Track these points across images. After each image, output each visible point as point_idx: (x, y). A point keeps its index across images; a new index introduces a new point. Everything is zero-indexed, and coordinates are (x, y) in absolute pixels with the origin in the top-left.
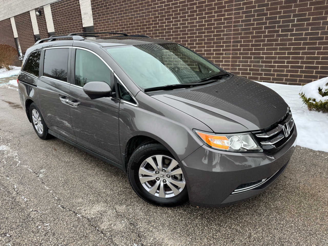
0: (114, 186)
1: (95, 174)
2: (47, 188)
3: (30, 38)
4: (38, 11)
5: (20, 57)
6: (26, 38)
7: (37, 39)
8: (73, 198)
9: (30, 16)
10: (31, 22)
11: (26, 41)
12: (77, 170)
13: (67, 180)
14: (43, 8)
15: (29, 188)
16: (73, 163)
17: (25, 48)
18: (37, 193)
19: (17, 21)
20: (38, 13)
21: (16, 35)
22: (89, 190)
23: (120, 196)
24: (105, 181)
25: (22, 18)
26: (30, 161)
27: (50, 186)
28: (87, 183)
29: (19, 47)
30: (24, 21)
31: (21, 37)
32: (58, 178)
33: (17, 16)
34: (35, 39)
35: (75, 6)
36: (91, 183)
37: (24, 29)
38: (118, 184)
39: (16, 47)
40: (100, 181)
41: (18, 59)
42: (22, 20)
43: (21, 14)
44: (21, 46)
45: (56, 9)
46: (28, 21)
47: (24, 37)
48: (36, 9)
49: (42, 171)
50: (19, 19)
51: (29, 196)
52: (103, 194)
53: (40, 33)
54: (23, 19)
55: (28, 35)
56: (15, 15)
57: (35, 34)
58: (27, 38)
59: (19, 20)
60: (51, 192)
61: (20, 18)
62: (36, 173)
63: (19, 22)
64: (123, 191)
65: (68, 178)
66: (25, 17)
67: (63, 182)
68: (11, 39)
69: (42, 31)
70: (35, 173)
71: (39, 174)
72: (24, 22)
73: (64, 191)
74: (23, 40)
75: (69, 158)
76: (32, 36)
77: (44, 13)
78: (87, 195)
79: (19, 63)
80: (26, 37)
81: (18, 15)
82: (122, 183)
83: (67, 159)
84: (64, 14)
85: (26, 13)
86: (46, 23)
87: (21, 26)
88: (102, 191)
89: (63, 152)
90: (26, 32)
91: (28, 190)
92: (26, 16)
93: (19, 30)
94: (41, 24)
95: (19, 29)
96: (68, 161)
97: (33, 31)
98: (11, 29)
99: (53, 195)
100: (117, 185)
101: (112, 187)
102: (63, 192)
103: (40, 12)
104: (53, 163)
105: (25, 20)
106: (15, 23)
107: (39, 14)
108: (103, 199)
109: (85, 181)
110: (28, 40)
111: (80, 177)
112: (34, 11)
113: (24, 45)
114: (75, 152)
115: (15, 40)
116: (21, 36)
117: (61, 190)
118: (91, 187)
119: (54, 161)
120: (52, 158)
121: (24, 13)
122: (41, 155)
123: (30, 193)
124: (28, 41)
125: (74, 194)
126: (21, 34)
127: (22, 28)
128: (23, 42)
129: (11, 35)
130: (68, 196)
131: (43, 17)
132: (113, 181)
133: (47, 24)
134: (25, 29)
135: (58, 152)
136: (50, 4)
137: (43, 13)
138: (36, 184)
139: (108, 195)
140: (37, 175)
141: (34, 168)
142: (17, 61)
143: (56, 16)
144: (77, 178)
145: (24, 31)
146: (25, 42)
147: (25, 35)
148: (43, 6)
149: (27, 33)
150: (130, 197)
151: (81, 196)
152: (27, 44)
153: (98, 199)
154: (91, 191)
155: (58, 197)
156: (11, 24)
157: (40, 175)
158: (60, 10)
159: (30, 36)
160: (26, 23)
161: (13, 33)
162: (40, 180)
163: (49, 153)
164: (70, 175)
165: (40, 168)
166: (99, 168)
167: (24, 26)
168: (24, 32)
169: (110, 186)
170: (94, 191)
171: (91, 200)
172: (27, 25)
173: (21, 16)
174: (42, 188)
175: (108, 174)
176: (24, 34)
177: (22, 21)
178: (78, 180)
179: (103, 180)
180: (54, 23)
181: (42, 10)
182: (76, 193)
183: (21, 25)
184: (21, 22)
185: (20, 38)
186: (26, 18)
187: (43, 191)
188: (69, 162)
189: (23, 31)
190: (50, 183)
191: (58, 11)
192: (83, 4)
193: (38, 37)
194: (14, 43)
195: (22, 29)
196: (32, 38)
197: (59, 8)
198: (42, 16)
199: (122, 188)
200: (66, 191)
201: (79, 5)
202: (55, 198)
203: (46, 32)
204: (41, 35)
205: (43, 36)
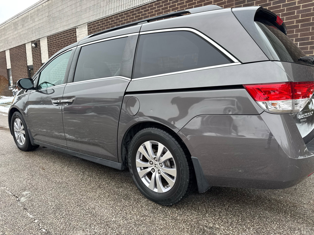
0: (126, 213)
1: (98, 197)
2: (31, 216)
3: (23, 68)
4: (34, 43)
5: (10, 87)
6: (18, 69)
7: (30, 69)
8: (70, 231)
9: (26, 48)
10: (26, 54)
11: (19, 72)
12: (72, 192)
13: (59, 205)
14: (40, 40)
15: (5, 216)
16: (67, 183)
17: (16, 78)
18: (16, 223)
19: (12, 53)
20: (33, 45)
21: (9, 66)
22: (92, 218)
23: (138, 227)
24: (112, 207)
25: (17, 50)
26: (10, 182)
27: (35, 213)
28: (89, 209)
29: (11, 77)
30: (19, 53)
31: (14, 68)
32: (47, 202)
33: (12, 48)
34: (27, 69)
35: (72, 38)
36: (94, 209)
37: (17, 60)
38: (132, 210)
39: (8, 77)
40: (106, 207)
41: (8, 89)
42: (17, 52)
43: (17, 47)
44: (12, 77)
45: (53, 41)
46: (23, 53)
47: (17, 68)
48: (32, 42)
49: (24, 193)
50: (14, 51)
51: (3, 228)
52: (113, 224)
53: (33, 63)
54: (18, 51)
55: (21, 66)
56: (11, 48)
57: (28, 65)
58: (20, 69)
59: (14, 53)
60: (36, 221)
61: (15, 51)
62: (16, 197)
63: (14, 54)
64: (141, 221)
65: (60, 202)
66: (20, 49)
67: (53, 208)
68: (4, 70)
69: (36, 61)
70: (14, 196)
71: (21, 197)
72: (18, 54)
73: (55, 220)
74: (16, 71)
75: (62, 179)
76: (25, 67)
77: (40, 45)
78: (90, 225)
79: (9, 93)
80: (19, 68)
81: (14, 48)
82: (137, 209)
83: (59, 179)
84: (60, 45)
85: (22, 45)
86: (41, 54)
87: (16, 58)
88: (111, 221)
89: (54, 171)
90: (19, 63)
91: (3, 219)
92: (22, 49)
93: (13, 61)
94: (36, 55)
95: (13, 60)
96: (59, 181)
97: (27, 62)
98: (4, 61)
99: (39, 226)
100: (130, 212)
101: (124, 214)
102: (54, 222)
103: (36, 44)
104: (40, 183)
105: (20, 52)
106: (10, 55)
107: (35, 46)
108: (114, 232)
109: (84, 206)
110: (20, 70)
111: (78, 202)
112: (30, 43)
113: (16, 75)
114: (69, 171)
115: (7, 71)
116: (14, 67)
117: (51, 219)
118: (94, 214)
119: (42, 181)
120: (38, 178)
121: (20, 46)
122: (25, 175)
123: (5, 224)
124: (20, 72)
125: (71, 224)
126: (14, 65)
127: (16, 59)
128: (16, 72)
129: (4, 66)
130: (61, 227)
131: (38, 49)
132: (124, 207)
133: (42, 55)
134: (19, 60)
135: (47, 171)
136: (47, 37)
137: (38, 45)
138: (15, 211)
139: (120, 225)
140: (18, 199)
141: (13, 189)
142: (7, 91)
143: (51, 47)
144: (74, 202)
145: (18, 62)
146: (17, 72)
147: (18, 66)
148: (39, 39)
149: (20, 64)
150: (154, 229)
151: (81, 228)
152: (19, 75)
153: (106, 231)
154: (95, 220)
155: (46, 229)
156: (6, 56)
157: (22, 198)
158: (57, 42)
159: (24, 67)
160: (21, 55)
161: (6, 64)
162: (21, 205)
163: (36, 172)
164: (64, 198)
165: (23, 190)
166: (101, 190)
167: (19, 57)
168: (18, 63)
169: (121, 214)
170: (99, 220)
171: (96, 233)
172: (22, 56)
173: (16, 49)
174: (24, 216)
175: (115, 197)
176: (17, 65)
177: (17, 53)
178: (75, 204)
179: (110, 205)
180: (49, 54)
181: (38, 42)
182: (74, 223)
183: (16, 56)
184: (16, 53)
185: (13, 69)
186: (21, 50)
187: (25, 220)
188: (62, 183)
189: (17, 62)
190: (35, 209)
191: (54, 43)
192: (79, 36)
193: (32, 68)
194: (6, 74)
195: (16, 61)
196: (25, 68)
197: (55, 40)
198: (37, 47)
199: (138, 216)
200: (58, 220)
201: (76, 37)
202: (42, 231)
203: (40, 62)
204: (35, 65)
205: (36, 66)
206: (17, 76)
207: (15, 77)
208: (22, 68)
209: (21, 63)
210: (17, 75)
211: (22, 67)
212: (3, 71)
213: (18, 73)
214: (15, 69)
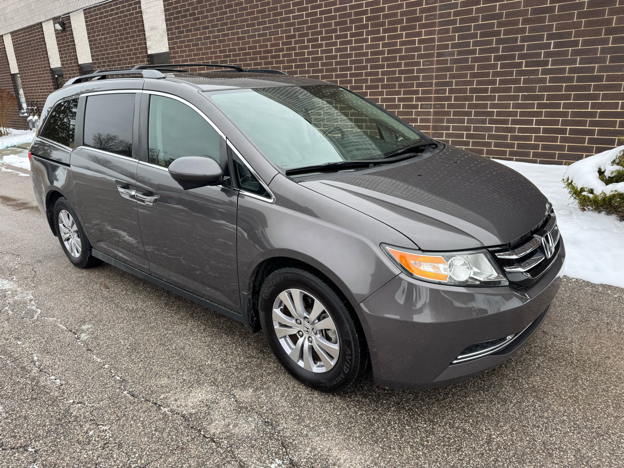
0: (227, 354)
1: (189, 332)
2: (99, 360)
3: (43, 74)
4: (58, 23)
5: (22, 111)
6: (34, 75)
7: (56, 76)
8: (151, 378)
9: (43, 31)
10: (45, 44)
11: (35, 81)
12: (153, 325)
13: (135, 344)
14: (69, 16)
15: (64, 360)
16: (144, 311)
17: (31, 93)
18: (80, 370)
19: (17, 41)
20: (58, 27)
21: (14, 68)
22: (180, 362)
23: (240, 372)
24: (208, 345)
25: (26, 35)
26: (60, 310)
27: (104, 356)
28: (176, 349)
29: (21, 92)
30: (30, 41)
31: (25, 73)
32: (118, 340)
33: (16, 31)
34: (52, 76)
35: (132, 14)
36: (183, 349)
37: (30, 57)
38: (235, 349)
39: (15, 91)
40: (200, 345)
41: (18, 114)
42: (26, 39)
43: (25, 29)
44: (24, 91)
46: (40, 42)
47: (31, 72)
48: (55, 20)
49: (84, 327)
50: (20, 37)
51: (65, 376)
52: (207, 369)
53: (62, 65)
54: (29, 38)
55: (39, 68)
56: (13, 30)
57: (51, 67)
58: (37, 75)
59: (20, 40)
60: (106, 366)
61: (23, 36)
62: (74, 333)
63: (22, 43)
64: (245, 364)
65: (137, 340)
66: (32, 34)
67: (127, 348)
68: (4, 76)
69: (68, 60)
70: (71, 331)
71: (80, 333)
72: (30, 44)
73: (132, 364)
74: (29, 79)
75: (136, 303)
76: (47, 70)
77: (71, 26)
78: (178, 370)
79: (21, 122)
80: (34, 72)
81: (19, 30)
82: (241, 348)
83: (132, 304)
85: (34, 25)
86: (75, 45)
87: (25, 52)
88: (205, 364)
89: (123, 291)
90: (34, 63)
91: (62, 364)
92: (36, 33)
93: (21, 59)
94: (65, 47)
95: (22, 56)
96: (133, 308)
97: (49, 61)
98: (4, 57)
99: (111, 372)
100: (232, 352)
101: (223, 355)
102: (130, 367)
103: (63, 24)
104: (105, 312)
105: (34, 40)
106: (14, 45)
107: (61, 28)
108: (208, 378)
109: (170, 345)
110: (38, 77)
111: (161, 339)
112: (52, 22)
113: (30, 87)
114: (146, 290)
115: (12, 78)
116: (24, 70)
117: (125, 363)
118: (182, 356)
119: (107, 308)
120: (101, 303)
121: (31, 27)
122: (80, 297)
123: (66, 370)
124: (38, 81)
125: (152, 369)
126: (24, 67)
127: (27, 55)
128: (29, 81)
129: (4, 68)
130: (140, 374)
131: (69, 35)
132: (224, 345)
133: (76, 47)
134: (33, 56)
135: (113, 291)
136: (84, 10)
137: (68, 27)
138: (76, 353)
139: (217, 370)
140: (76, 336)
141: (68, 322)
142: (17, 119)
143: (94, 32)
144: (155, 340)
145: (32, 60)
146: (32, 81)
147: (32, 69)
148: (69, 13)
149: (36, 65)
150: (260, 374)
151: (166, 374)
152: (36, 87)
153: (198, 377)
154: (184, 364)
155: (120, 376)
156: (5, 48)
157: (83, 335)
159: (44, 71)
160: (35, 46)
161: (9, 64)
162: (82, 344)
163: (96, 293)
164: (141, 334)
165: (81, 322)
166: (195, 321)
167: (32, 50)
168: (31, 63)
169: (219, 354)
170: (189, 364)
171: (185, 380)
172: (38, 49)
173: (25, 33)
174: (89, 360)
175: (214, 331)
176: (30, 66)
177: (28, 42)
178: (157, 343)
179: (205, 342)
180: (90, 45)
181: (67, 20)
182: (156, 368)
183: (26, 48)
184: (24, 42)
185: (22, 74)
186: (35, 36)
187: (91, 365)
188: (136, 311)
189: (29, 61)
190: (102, 351)
191: (98, 23)
192: (147, 10)
193: (60, 73)
194: (10, 83)
195: (27, 58)
196: (46, 73)
197: (100, 18)
198: (67, 32)
199: (242, 358)
200: (135, 364)
201: (141, 12)
202: (115, 378)
203: (74, 63)
204: (65, 68)
205: (68, 71)
206: (32, 90)
207: (29, 90)
208: (40, 74)
209: (37, 62)
210: (33, 87)
211: (40, 71)
212: (4, 79)
213: (34, 84)
214: (28, 76)
